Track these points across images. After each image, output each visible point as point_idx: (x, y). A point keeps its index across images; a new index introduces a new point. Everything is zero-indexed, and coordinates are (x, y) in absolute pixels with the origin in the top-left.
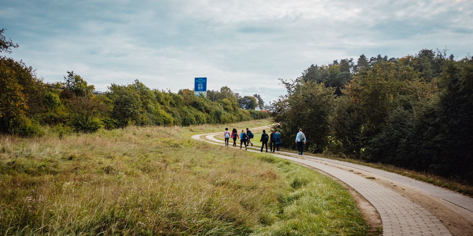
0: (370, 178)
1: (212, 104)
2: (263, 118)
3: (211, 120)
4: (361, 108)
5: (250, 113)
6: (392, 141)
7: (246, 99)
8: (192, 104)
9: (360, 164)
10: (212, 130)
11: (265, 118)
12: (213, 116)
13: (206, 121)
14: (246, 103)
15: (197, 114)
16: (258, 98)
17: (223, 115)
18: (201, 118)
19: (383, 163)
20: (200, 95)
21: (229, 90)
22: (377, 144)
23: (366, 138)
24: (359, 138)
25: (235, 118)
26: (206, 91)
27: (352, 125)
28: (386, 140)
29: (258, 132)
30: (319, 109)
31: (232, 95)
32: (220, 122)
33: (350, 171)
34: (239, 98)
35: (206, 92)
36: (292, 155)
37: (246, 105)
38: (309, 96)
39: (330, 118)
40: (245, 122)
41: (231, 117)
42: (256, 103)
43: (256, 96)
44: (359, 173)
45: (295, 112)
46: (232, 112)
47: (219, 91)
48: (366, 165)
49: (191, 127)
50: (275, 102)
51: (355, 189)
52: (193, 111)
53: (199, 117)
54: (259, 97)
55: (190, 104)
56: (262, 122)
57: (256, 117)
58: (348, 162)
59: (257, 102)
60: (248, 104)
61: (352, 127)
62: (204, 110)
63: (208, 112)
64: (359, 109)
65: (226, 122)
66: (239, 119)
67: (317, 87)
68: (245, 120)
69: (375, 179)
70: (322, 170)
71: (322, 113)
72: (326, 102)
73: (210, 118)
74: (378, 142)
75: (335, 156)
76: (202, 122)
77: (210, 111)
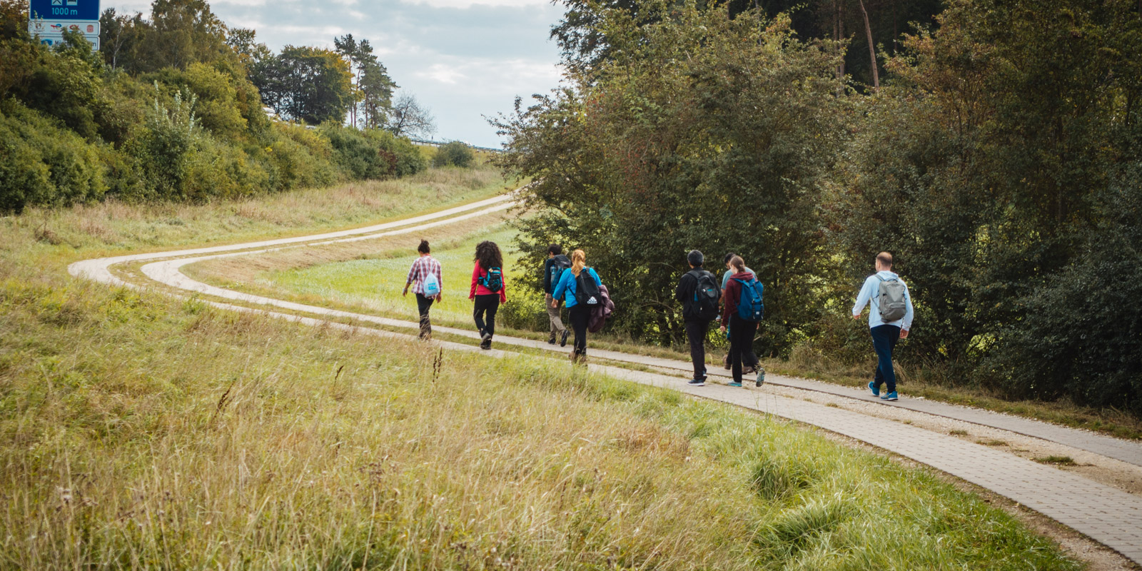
0: (1051, 460)
1: (131, 93)
2: (400, 175)
3: (130, 183)
4: (978, 145)
5: (333, 142)
6: (1125, 302)
7: (295, 65)
8: (25, 90)
9: (979, 405)
10: (146, 237)
11: (413, 171)
12: (138, 161)
13: (107, 188)
14: (294, 86)
15: (56, 147)
16: (360, 57)
17: (192, 151)
18: (80, 170)
19: (1080, 401)
20: (66, 38)
21: (199, 14)
22: (1057, 315)
23: (1005, 286)
24: (971, 285)
25: (254, 170)
26: (95, 17)
27: (939, 227)
28: (1097, 299)
29: (391, 249)
30: (769, 142)
31: (215, 40)
32: (180, 192)
33: (952, 433)
34: (256, 55)
35: (97, 26)
36: (655, 368)
37: (295, 99)
38: (726, 78)
39: (829, 188)
40: (307, 193)
41: (235, 165)
42: (351, 85)
43: (347, 45)
44: (996, 444)
45: (650, 154)
46: (238, 139)
47: (147, 17)
48: (1010, 412)
49: (34, 215)
50: (541, 103)
51: (1014, 498)
52: (32, 131)
53: (70, 162)
54: (362, 53)
55: (12, 90)
56: (397, 192)
57: (365, 165)
58: (928, 396)
59: (354, 81)
60: (303, 90)
61: (938, 233)
62: (91, 126)
63: (112, 134)
64: (969, 152)
65: (208, 190)
66: (278, 178)
67: (755, 33)
68: (305, 183)
69: (1074, 464)
70: (832, 429)
71: (784, 164)
72: (804, 110)
73: (128, 169)
74: (1060, 306)
75: (853, 369)
76: (84, 192)
77: (124, 130)
